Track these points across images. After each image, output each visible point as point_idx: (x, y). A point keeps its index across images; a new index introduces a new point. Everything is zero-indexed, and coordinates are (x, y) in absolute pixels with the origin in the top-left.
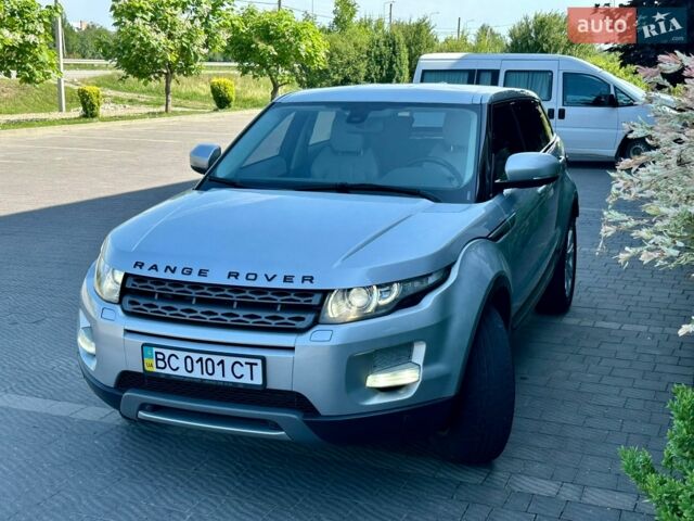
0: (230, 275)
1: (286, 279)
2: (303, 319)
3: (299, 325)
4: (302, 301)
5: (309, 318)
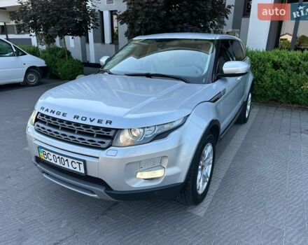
0: (75, 117)
1: (99, 121)
2: (103, 143)
3: (102, 146)
4: (106, 133)
5: (108, 142)
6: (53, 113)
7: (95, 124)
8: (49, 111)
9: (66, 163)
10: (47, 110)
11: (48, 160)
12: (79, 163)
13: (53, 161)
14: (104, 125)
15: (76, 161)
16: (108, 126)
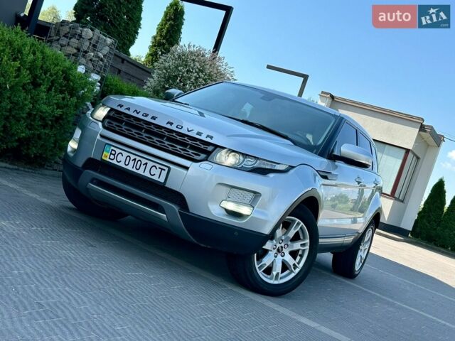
0: (168, 123)
1: (199, 134)
2: (199, 155)
3: (196, 157)
4: (203, 146)
5: (203, 156)
6: (138, 113)
7: (193, 134)
8: (132, 110)
9: (143, 167)
10: (129, 109)
11: (114, 162)
12: (162, 169)
13: (122, 165)
14: (203, 138)
15: (158, 166)
16: (208, 140)
